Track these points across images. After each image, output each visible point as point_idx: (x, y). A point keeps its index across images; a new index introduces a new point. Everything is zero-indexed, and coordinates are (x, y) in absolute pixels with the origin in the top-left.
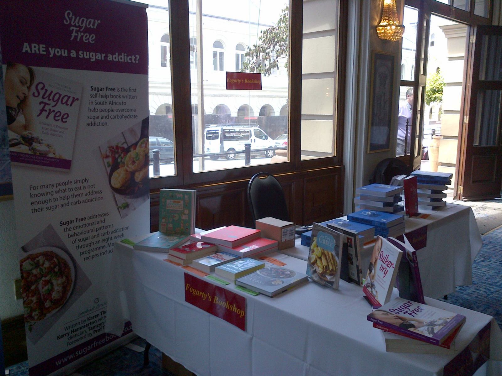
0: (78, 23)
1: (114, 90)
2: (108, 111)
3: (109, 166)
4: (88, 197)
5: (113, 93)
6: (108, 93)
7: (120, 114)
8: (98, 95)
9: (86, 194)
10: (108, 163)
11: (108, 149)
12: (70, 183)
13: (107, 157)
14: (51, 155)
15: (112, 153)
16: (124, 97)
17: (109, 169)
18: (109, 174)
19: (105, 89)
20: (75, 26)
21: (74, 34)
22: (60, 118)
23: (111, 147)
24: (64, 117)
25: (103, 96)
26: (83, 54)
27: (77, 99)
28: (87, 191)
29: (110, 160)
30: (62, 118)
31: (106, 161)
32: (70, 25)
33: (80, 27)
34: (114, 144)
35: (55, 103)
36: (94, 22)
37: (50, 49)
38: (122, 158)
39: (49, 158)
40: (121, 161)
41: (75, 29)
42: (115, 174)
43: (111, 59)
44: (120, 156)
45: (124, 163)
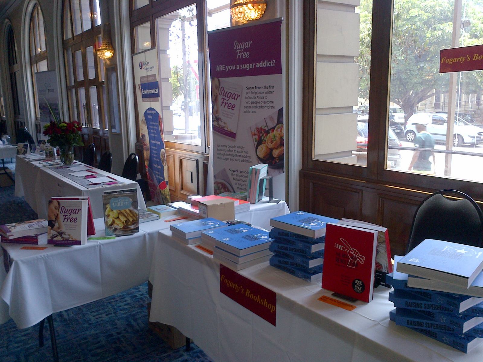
0: (240, 47)
1: (260, 88)
2: (257, 103)
3: (256, 141)
4: (244, 159)
5: (260, 90)
6: (257, 90)
7: (263, 105)
8: (251, 92)
9: (243, 157)
10: (255, 139)
11: (255, 129)
12: (235, 147)
13: (255, 135)
14: (226, 129)
15: (258, 133)
16: (266, 93)
17: (256, 143)
18: (256, 146)
19: (254, 88)
20: (239, 49)
21: (238, 54)
22: (231, 107)
23: (258, 128)
24: (233, 107)
25: (253, 93)
26: (243, 66)
27: (240, 96)
28: (243, 154)
29: (257, 137)
30: (232, 108)
31: (254, 137)
32: (237, 49)
33: (241, 49)
34: (259, 126)
35: (228, 99)
36: (249, 43)
37: (226, 67)
38: (264, 137)
39: (225, 130)
40: (264, 139)
41: (239, 51)
42: (259, 147)
43: (258, 67)
44: (263, 135)
45: (265, 141)
